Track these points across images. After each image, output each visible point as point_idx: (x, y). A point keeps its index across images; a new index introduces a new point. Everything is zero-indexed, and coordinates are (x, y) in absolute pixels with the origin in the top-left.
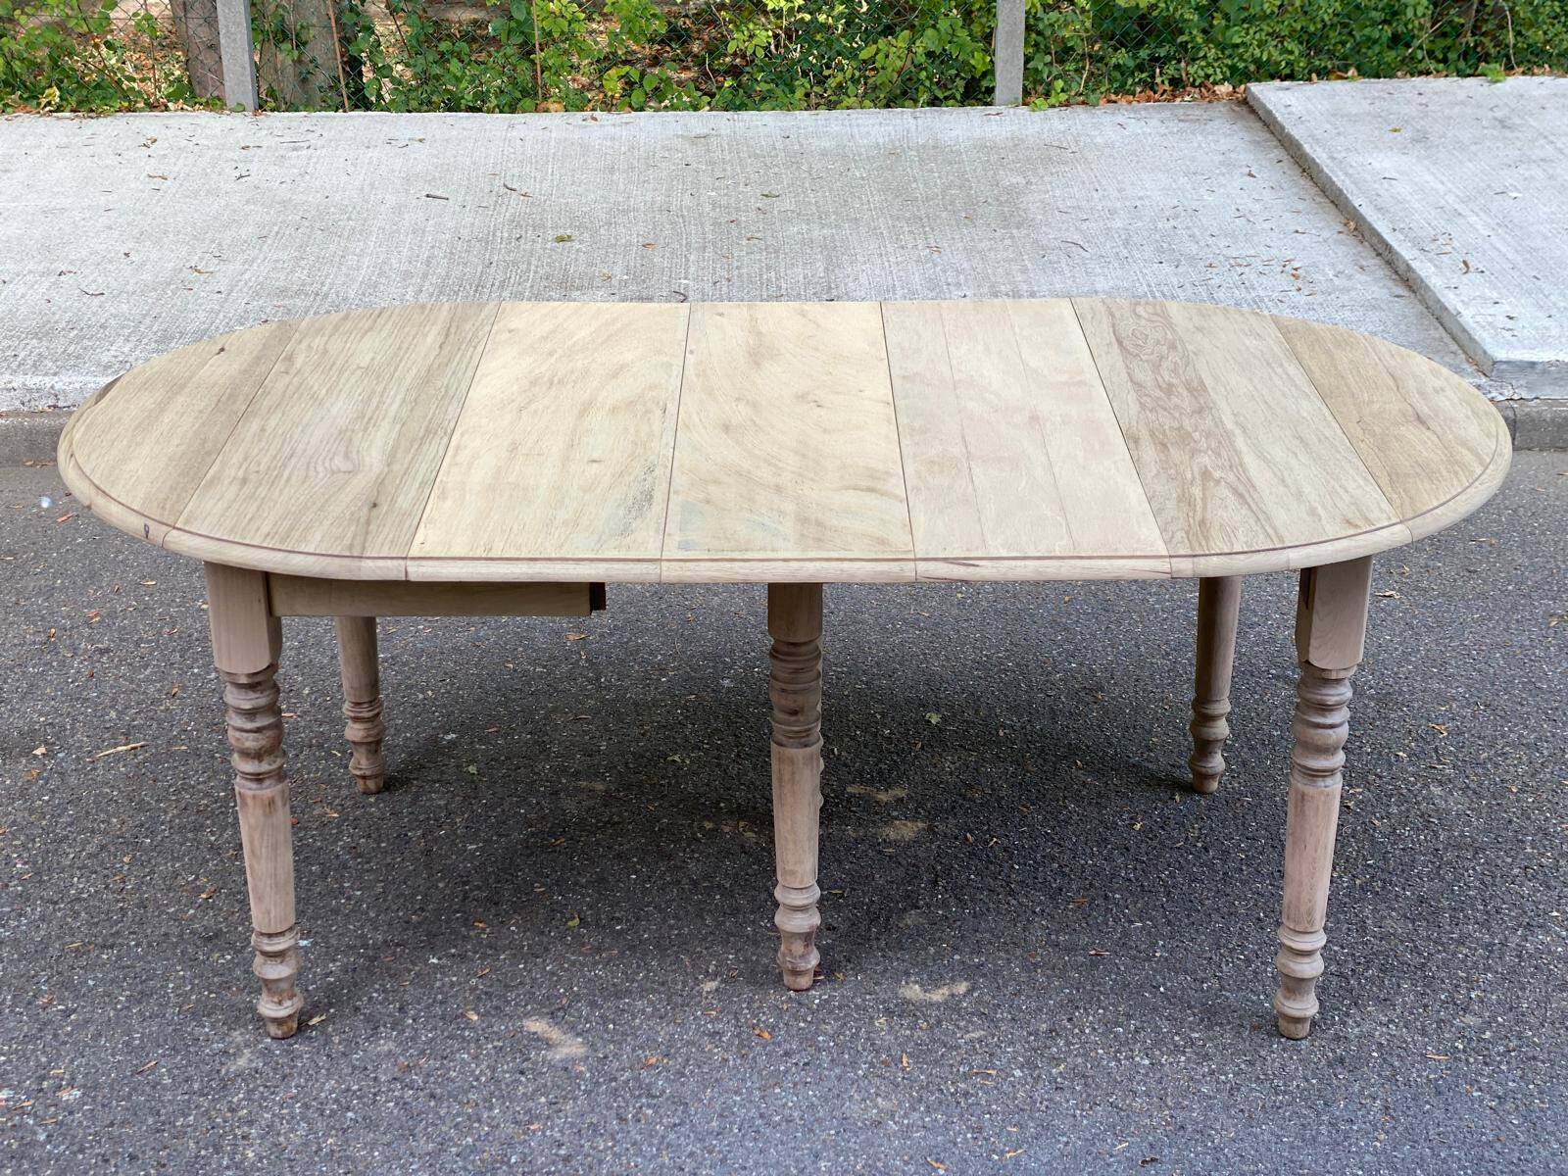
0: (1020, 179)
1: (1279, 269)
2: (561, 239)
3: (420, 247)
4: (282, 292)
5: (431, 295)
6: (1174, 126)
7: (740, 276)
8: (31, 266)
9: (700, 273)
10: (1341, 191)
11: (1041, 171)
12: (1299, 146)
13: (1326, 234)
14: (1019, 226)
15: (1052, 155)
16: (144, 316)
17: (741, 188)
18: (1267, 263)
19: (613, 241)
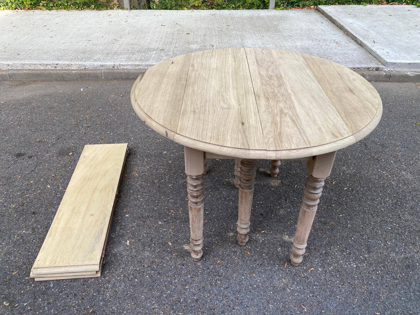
0: (277, 23)
1: (333, 42)
2: (187, 34)
3: (160, 35)
4: (132, 44)
5: (162, 45)
6: (305, 13)
7: (224, 42)
8: (84, 39)
9: (216, 41)
10: (343, 26)
11: (281, 21)
12: (331, 17)
13: (341, 35)
14: (279, 32)
15: (282, 19)
16: (104, 49)
17: (222, 24)
18: (331, 40)
19: (198, 34)
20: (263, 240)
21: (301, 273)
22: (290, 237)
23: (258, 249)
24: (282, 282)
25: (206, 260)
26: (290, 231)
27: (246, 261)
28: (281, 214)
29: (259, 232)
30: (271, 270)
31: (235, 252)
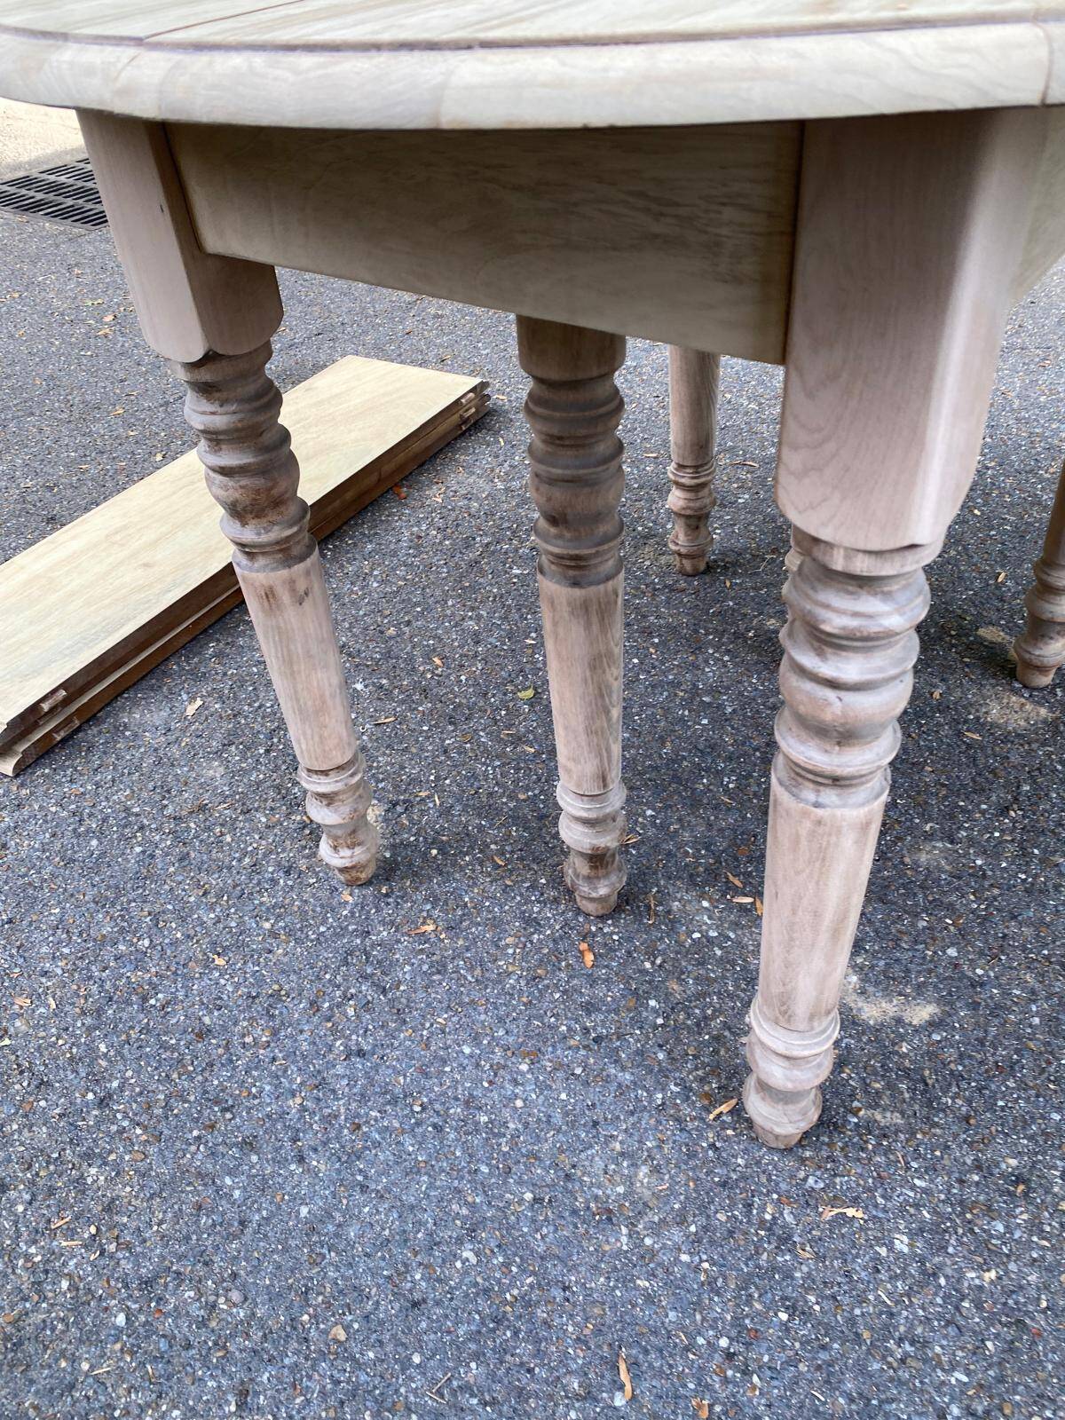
20: (713, 934)
21: (768, 1194)
22: (871, 989)
23: (648, 965)
24: (630, 1181)
25: (387, 895)
26: (897, 960)
27: (547, 987)
28: (916, 863)
29: (724, 896)
30: (622, 1089)
31: (531, 922)
